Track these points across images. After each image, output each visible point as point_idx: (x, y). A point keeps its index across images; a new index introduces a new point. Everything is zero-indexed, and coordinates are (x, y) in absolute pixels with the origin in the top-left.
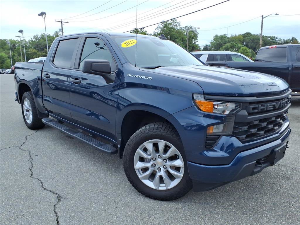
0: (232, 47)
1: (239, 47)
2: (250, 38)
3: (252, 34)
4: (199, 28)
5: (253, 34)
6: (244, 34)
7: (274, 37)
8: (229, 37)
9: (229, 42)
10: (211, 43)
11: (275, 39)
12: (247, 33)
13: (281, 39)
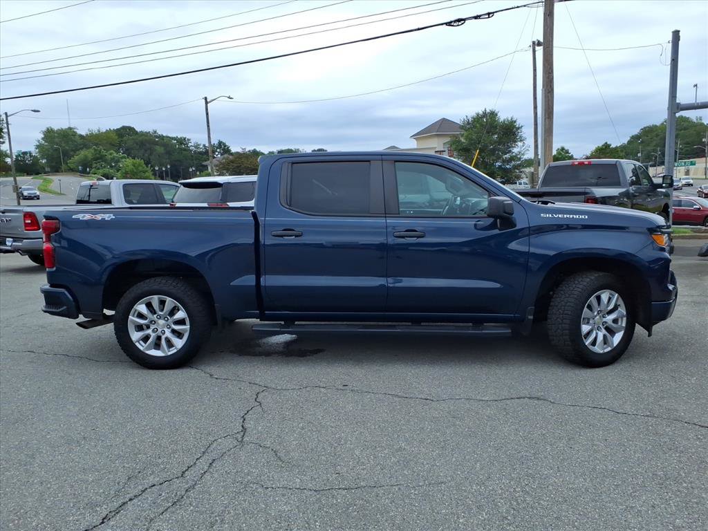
0: (97, 159)
1: (116, 159)
2: (133, 139)
3: (136, 129)
4: (38, 111)
5: (138, 129)
6: (117, 129)
7: (185, 139)
8: (83, 133)
9: (86, 146)
10: (38, 147)
11: (187, 144)
12: (124, 128)
13: (199, 143)
